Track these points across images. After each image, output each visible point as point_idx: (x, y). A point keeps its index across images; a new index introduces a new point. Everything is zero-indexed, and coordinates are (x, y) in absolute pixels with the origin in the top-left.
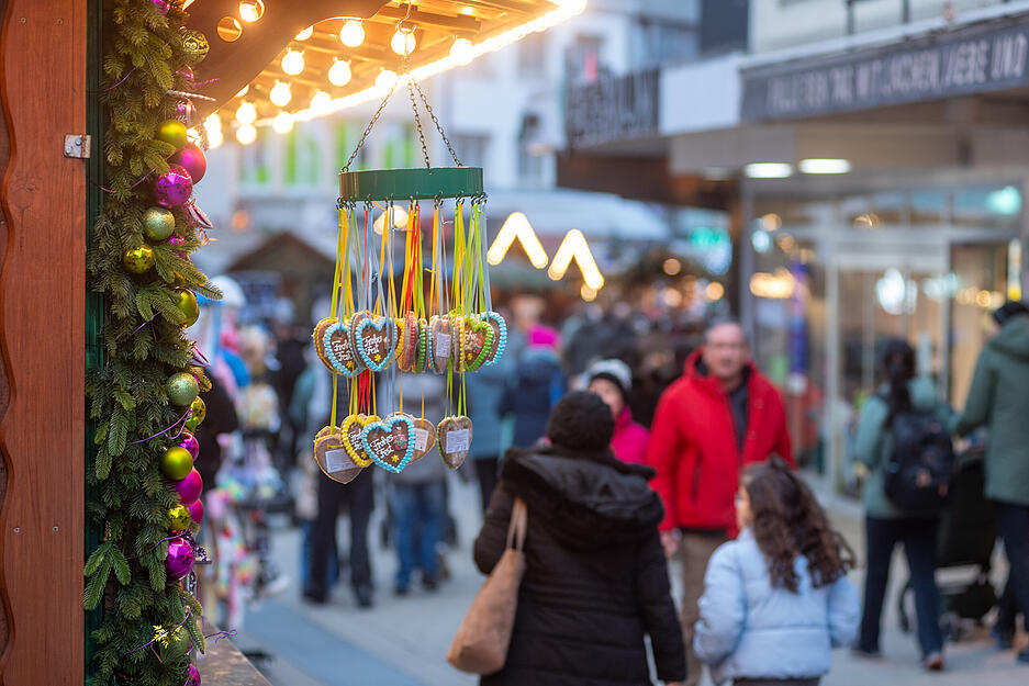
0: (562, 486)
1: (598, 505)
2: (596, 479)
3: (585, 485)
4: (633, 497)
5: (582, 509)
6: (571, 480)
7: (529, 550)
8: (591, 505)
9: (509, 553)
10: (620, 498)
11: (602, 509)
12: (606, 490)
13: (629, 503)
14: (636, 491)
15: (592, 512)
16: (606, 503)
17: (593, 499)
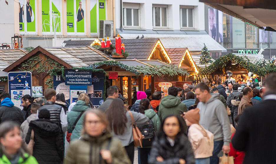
0: (40, 126)
1: (47, 129)
2: (47, 125)
3: (44, 126)
4: (54, 127)
5: (43, 130)
6: (42, 125)
7: (35, 139)
8: (45, 130)
9: (31, 140)
10: (51, 128)
11: (47, 130)
12: (49, 127)
13: (53, 129)
14: (55, 126)
15: (46, 131)
16: (49, 129)
17: (46, 128)
